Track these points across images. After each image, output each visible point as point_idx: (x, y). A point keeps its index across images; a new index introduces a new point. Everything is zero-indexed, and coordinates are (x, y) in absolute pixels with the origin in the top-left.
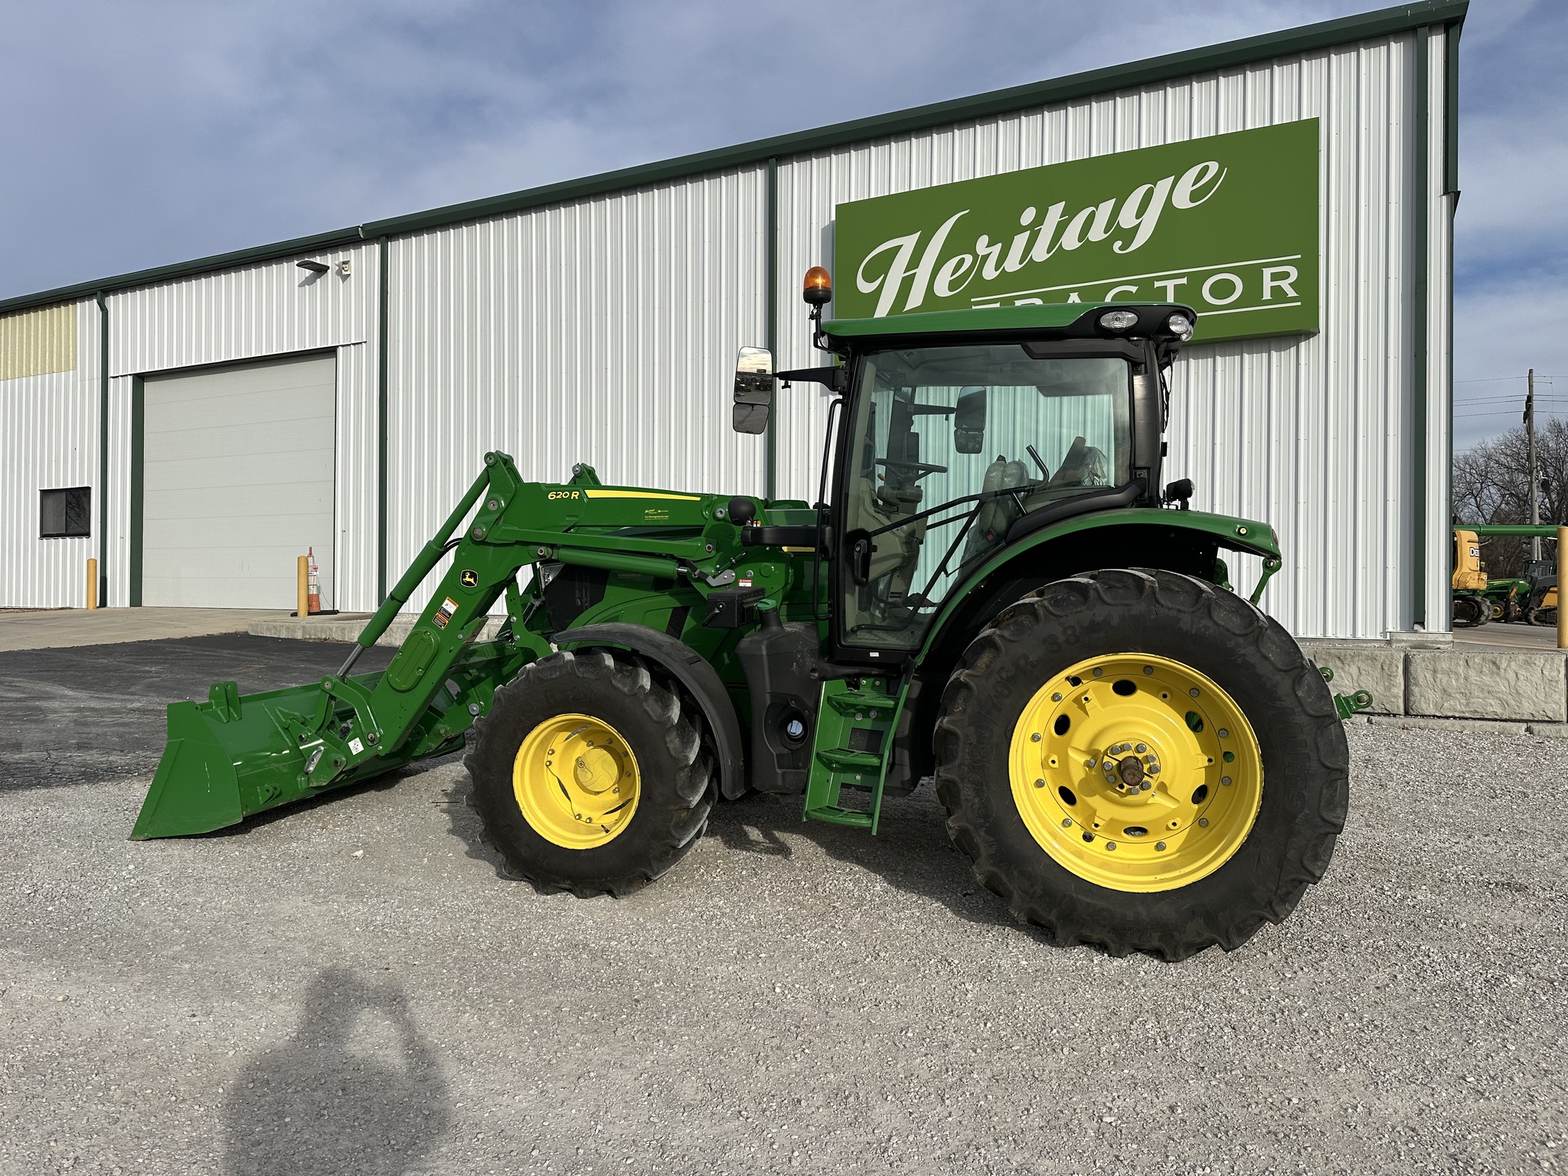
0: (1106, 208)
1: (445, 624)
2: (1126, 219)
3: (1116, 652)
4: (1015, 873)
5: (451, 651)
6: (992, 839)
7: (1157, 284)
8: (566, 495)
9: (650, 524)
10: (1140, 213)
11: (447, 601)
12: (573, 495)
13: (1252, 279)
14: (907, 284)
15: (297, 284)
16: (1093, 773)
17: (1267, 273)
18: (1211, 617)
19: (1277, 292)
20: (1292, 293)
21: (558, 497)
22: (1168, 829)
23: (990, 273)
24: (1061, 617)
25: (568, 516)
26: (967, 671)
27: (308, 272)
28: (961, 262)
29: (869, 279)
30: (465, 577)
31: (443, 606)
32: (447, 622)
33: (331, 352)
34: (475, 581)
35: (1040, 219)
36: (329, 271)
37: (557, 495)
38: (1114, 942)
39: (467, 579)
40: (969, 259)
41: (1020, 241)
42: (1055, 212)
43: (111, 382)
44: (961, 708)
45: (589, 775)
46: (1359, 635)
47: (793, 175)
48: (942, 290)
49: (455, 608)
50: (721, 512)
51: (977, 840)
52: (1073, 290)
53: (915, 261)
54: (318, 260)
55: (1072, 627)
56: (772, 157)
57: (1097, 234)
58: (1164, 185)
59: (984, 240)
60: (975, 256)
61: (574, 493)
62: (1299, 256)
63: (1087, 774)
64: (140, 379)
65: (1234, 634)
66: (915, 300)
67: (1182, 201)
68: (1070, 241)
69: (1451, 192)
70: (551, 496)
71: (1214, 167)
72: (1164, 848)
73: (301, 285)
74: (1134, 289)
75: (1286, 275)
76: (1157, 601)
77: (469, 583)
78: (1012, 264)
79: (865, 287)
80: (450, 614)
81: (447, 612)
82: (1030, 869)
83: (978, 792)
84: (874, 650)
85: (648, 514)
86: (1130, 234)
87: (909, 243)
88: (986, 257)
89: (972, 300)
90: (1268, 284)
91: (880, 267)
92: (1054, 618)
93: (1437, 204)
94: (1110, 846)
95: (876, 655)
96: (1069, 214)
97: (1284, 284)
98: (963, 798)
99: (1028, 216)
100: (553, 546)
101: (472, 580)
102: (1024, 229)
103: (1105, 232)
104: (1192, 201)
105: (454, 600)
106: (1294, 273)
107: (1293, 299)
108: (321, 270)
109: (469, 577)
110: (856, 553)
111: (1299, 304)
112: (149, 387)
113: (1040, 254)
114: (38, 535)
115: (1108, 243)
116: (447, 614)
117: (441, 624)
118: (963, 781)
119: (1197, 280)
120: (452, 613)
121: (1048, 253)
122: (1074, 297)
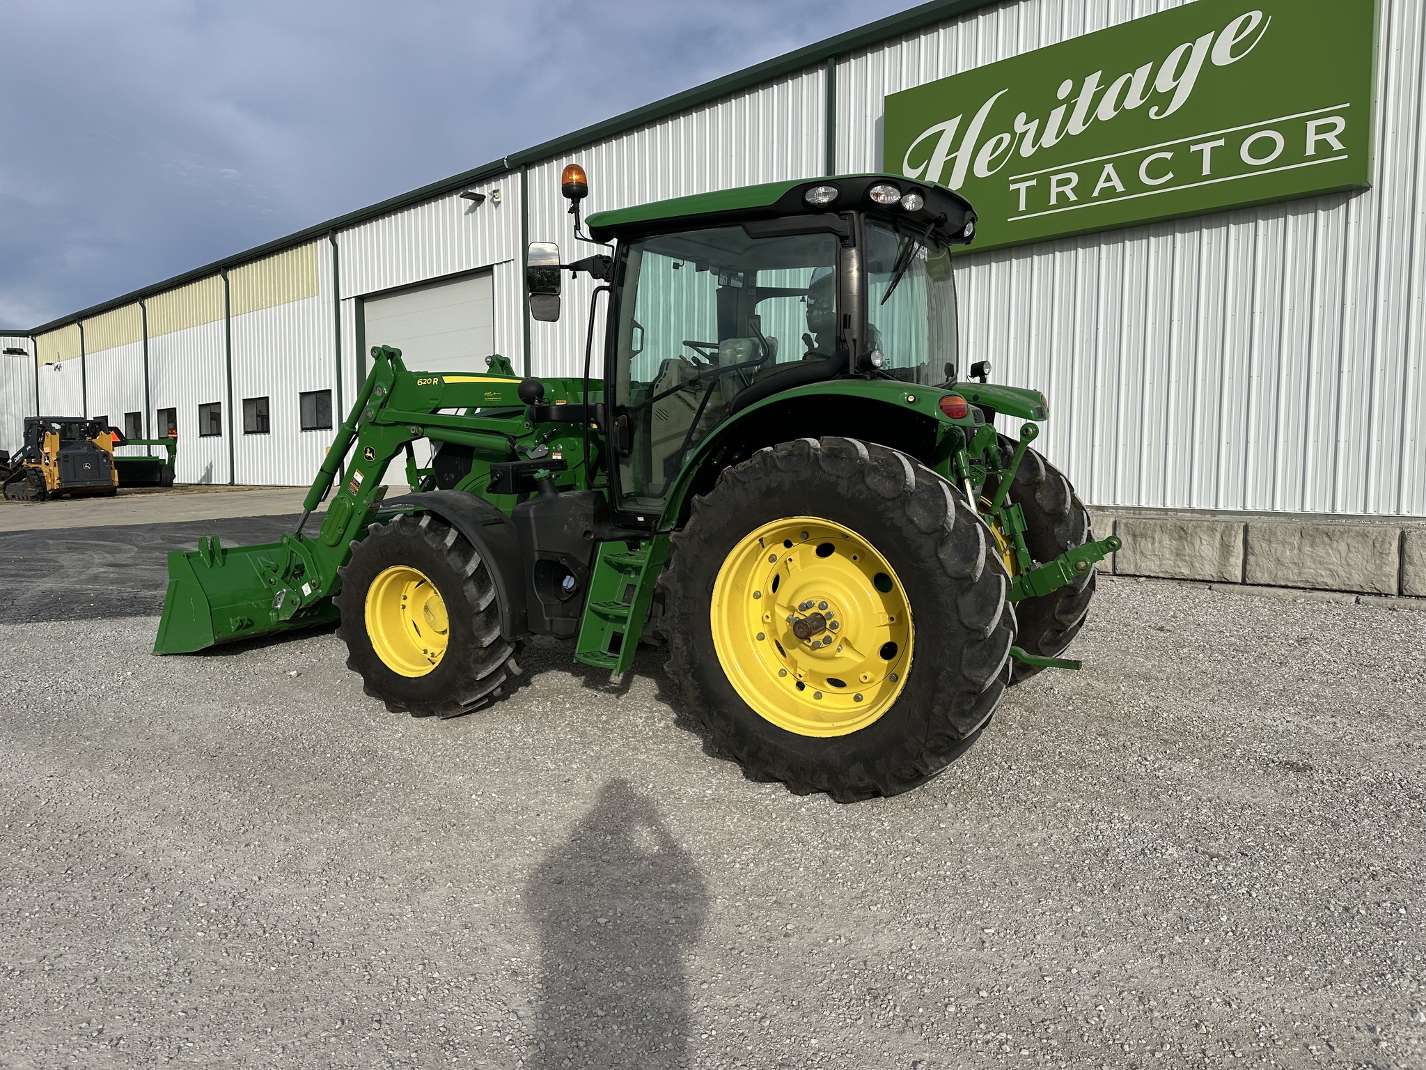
0: (1143, 73)
1: (356, 491)
2: (1163, 83)
3: (791, 515)
4: (715, 714)
5: (358, 516)
6: (697, 683)
7: (1193, 148)
9: (490, 405)
10: (1177, 75)
11: (356, 473)
13: (1295, 134)
14: (949, 167)
15: (463, 213)
16: (791, 627)
17: (1311, 126)
18: (864, 482)
19: (1322, 146)
20: (1338, 146)
22: (861, 681)
23: (1027, 150)
24: (745, 483)
25: (432, 399)
26: (674, 533)
27: (471, 202)
28: (1000, 141)
29: (913, 166)
30: (367, 452)
31: (355, 477)
33: (487, 270)
35: (1076, 92)
36: (486, 199)
37: (423, 381)
38: (793, 781)
39: (368, 454)
40: (1007, 137)
41: (1057, 115)
42: (1092, 82)
43: (341, 302)
44: (673, 566)
45: (432, 617)
46: (1404, 512)
47: (850, 72)
48: (981, 171)
49: (362, 478)
52: (1108, 161)
53: (956, 145)
54: (477, 191)
55: (754, 492)
56: (830, 57)
57: (1133, 101)
58: (1203, 43)
59: (1022, 117)
60: (1013, 134)
62: (1348, 105)
64: (361, 300)
65: (884, 498)
66: (956, 180)
67: (1222, 57)
68: (1106, 111)
70: (420, 382)
71: (1257, 16)
72: (861, 700)
73: (466, 214)
74: (1169, 155)
75: (1333, 127)
76: (820, 467)
77: (370, 458)
78: (1049, 140)
79: (910, 174)
81: (357, 481)
82: (726, 711)
83: (686, 641)
84: (640, 515)
85: (487, 397)
86: (1167, 98)
87: (950, 126)
88: (1023, 135)
89: (1010, 178)
90: (1311, 138)
91: (925, 153)
94: (818, 696)
95: (641, 519)
96: (1106, 83)
97: (1330, 137)
98: (674, 646)
99: (1065, 89)
100: (424, 426)
101: (372, 456)
102: (1060, 103)
103: (1142, 98)
104: (1232, 56)
105: (362, 472)
106: (1341, 123)
107: (1339, 153)
108: (479, 199)
110: (615, 428)
111: (1346, 157)
112: (368, 306)
113: (1076, 126)
114: (299, 429)
115: (1144, 109)
116: (357, 483)
117: (353, 492)
119: (1235, 141)
120: (359, 482)
121: (1084, 125)
122: (1109, 168)
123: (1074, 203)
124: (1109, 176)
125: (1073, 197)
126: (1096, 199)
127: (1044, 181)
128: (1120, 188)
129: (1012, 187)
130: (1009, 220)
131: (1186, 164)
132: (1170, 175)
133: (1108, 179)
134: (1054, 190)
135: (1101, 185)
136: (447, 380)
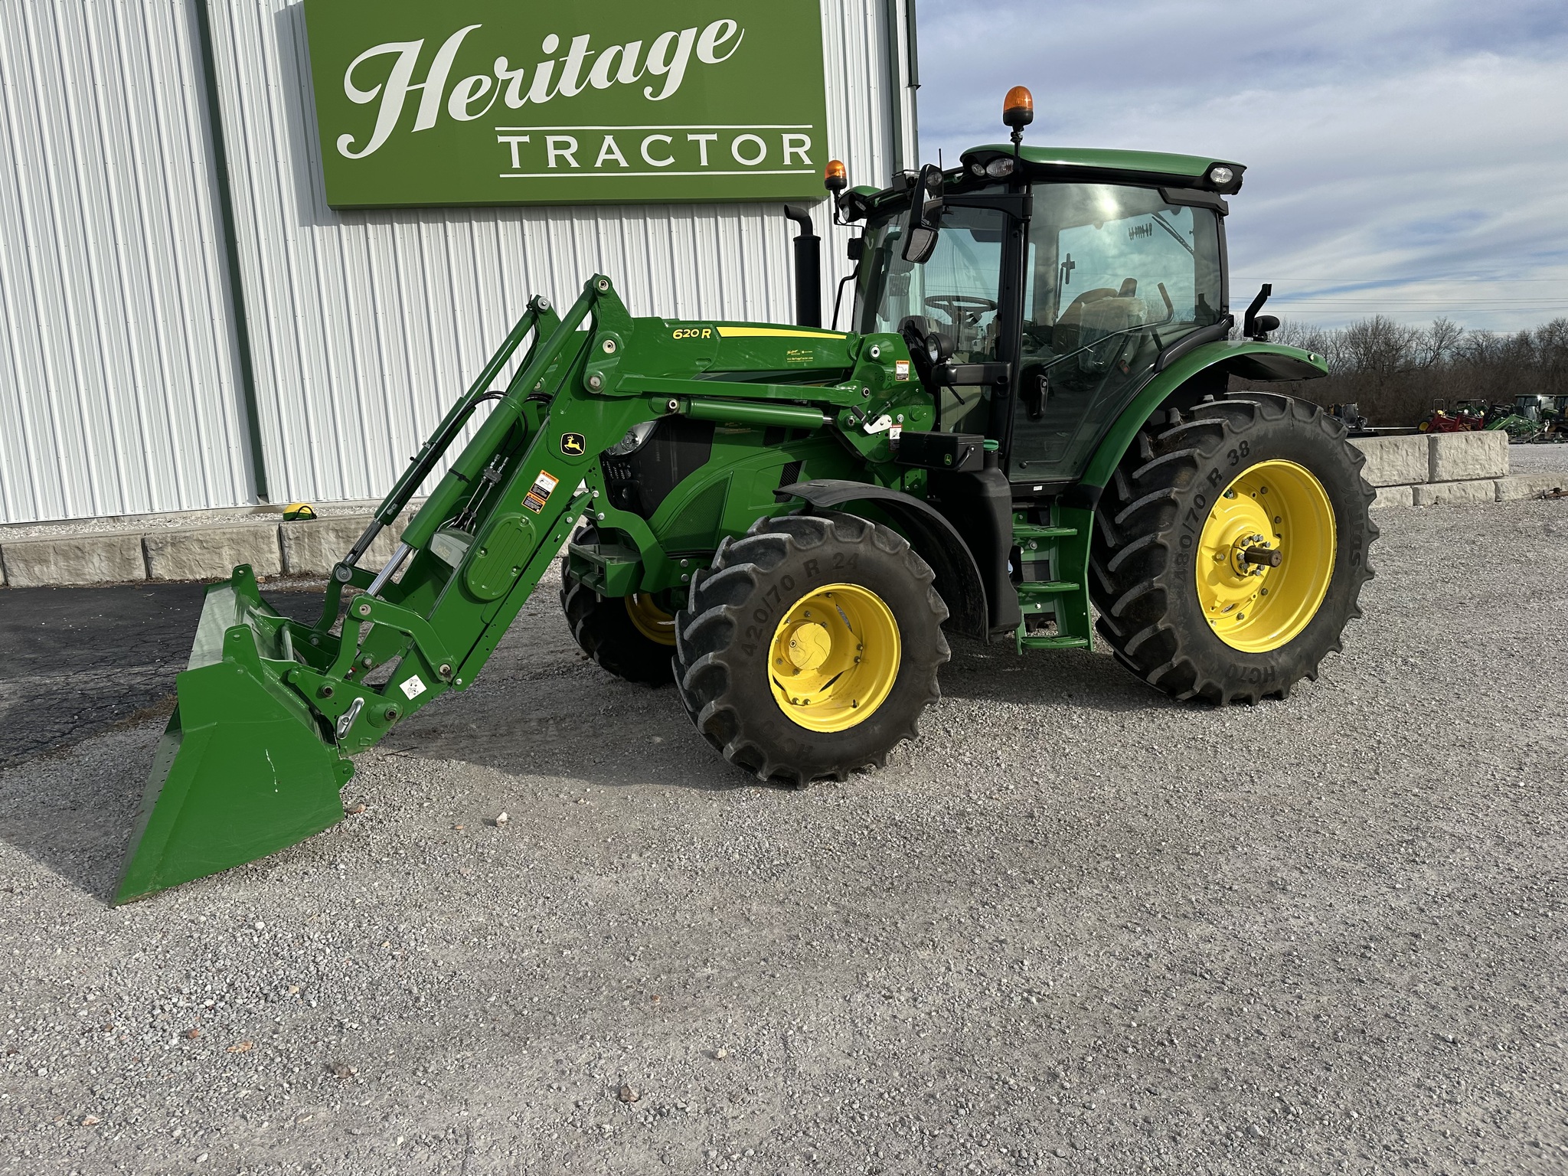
0: (633, 49)
1: (541, 506)
2: (655, 64)
3: (1264, 460)
4: (1201, 657)
5: (556, 541)
7: (690, 137)
8: (695, 333)
9: (793, 366)
10: (668, 60)
11: (541, 476)
12: (704, 334)
13: (774, 141)
14: (413, 101)
16: (1225, 564)
17: (786, 139)
19: (795, 156)
20: (808, 160)
21: (686, 336)
22: (1250, 600)
23: (513, 101)
24: (1238, 433)
25: (698, 359)
26: (1176, 489)
28: (478, 85)
29: (362, 85)
30: (567, 443)
31: (537, 482)
32: (544, 503)
34: (582, 447)
35: (564, 49)
37: (683, 333)
39: (570, 445)
40: (487, 82)
41: (545, 70)
42: (580, 45)
44: (1167, 523)
45: (802, 654)
48: (458, 110)
49: (554, 484)
50: (876, 352)
51: (1177, 636)
52: (609, 133)
53: (420, 73)
55: (1245, 442)
57: (626, 75)
58: (688, 35)
59: (503, 62)
60: (495, 79)
61: (704, 330)
62: (811, 126)
63: (1215, 567)
65: (1332, 438)
66: (426, 119)
67: (706, 56)
68: (599, 79)
69: (913, 84)
70: (677, 334)
71: (733, 26)
72: (1243, 617)
74: (668, 139)
75: (802, 143)
76: (1293, 416)
77: (574, 451)
78: (539, 95)
79: (361, 97)
80: (548, 493)
81: (542, 490)
83: (1180, 595)
84: (1038, 483)
85: (790, 356)
86: (659, 82)
87: (410, 51)
88: (507, 83)
89: (497, 129)
90: (787, 150)
91: (377, 73)
92: (1233, 435)
93: (905, 93)
95: (1040, 488)
96: (596, 49)
97: (801, 152)
98: (1168, 602)
99: (551, 44)
100: (679, 397)
101: (577, 446)
102: (547, 58)
103: (635, 75)
104: (716, 57)
105: (552, 473)
106: (808, 142)
107: (808, 167)
109: (573, 442)
110: (1043, 389)
111: (814, 171)
113: (568, 87)
115: (638, 87)
116: (543, 494)
117: (536, 507)
118: (1169, 587)
119: (727, 137)
120: (550, 491)
121: (577, 88)
122: (609, 140)
123: (575, 170)
124: (610, 150)
125: (574, 164)
126: (598, 170)
127: (539, 140)
128: (623, 163)
129: (501, 139)
130: (501, 176)
131: (686, 153)
132: (671, 160)
133: (610, 151)
134: (552, 153)
135: (603, 156)
136: (725, 332)
